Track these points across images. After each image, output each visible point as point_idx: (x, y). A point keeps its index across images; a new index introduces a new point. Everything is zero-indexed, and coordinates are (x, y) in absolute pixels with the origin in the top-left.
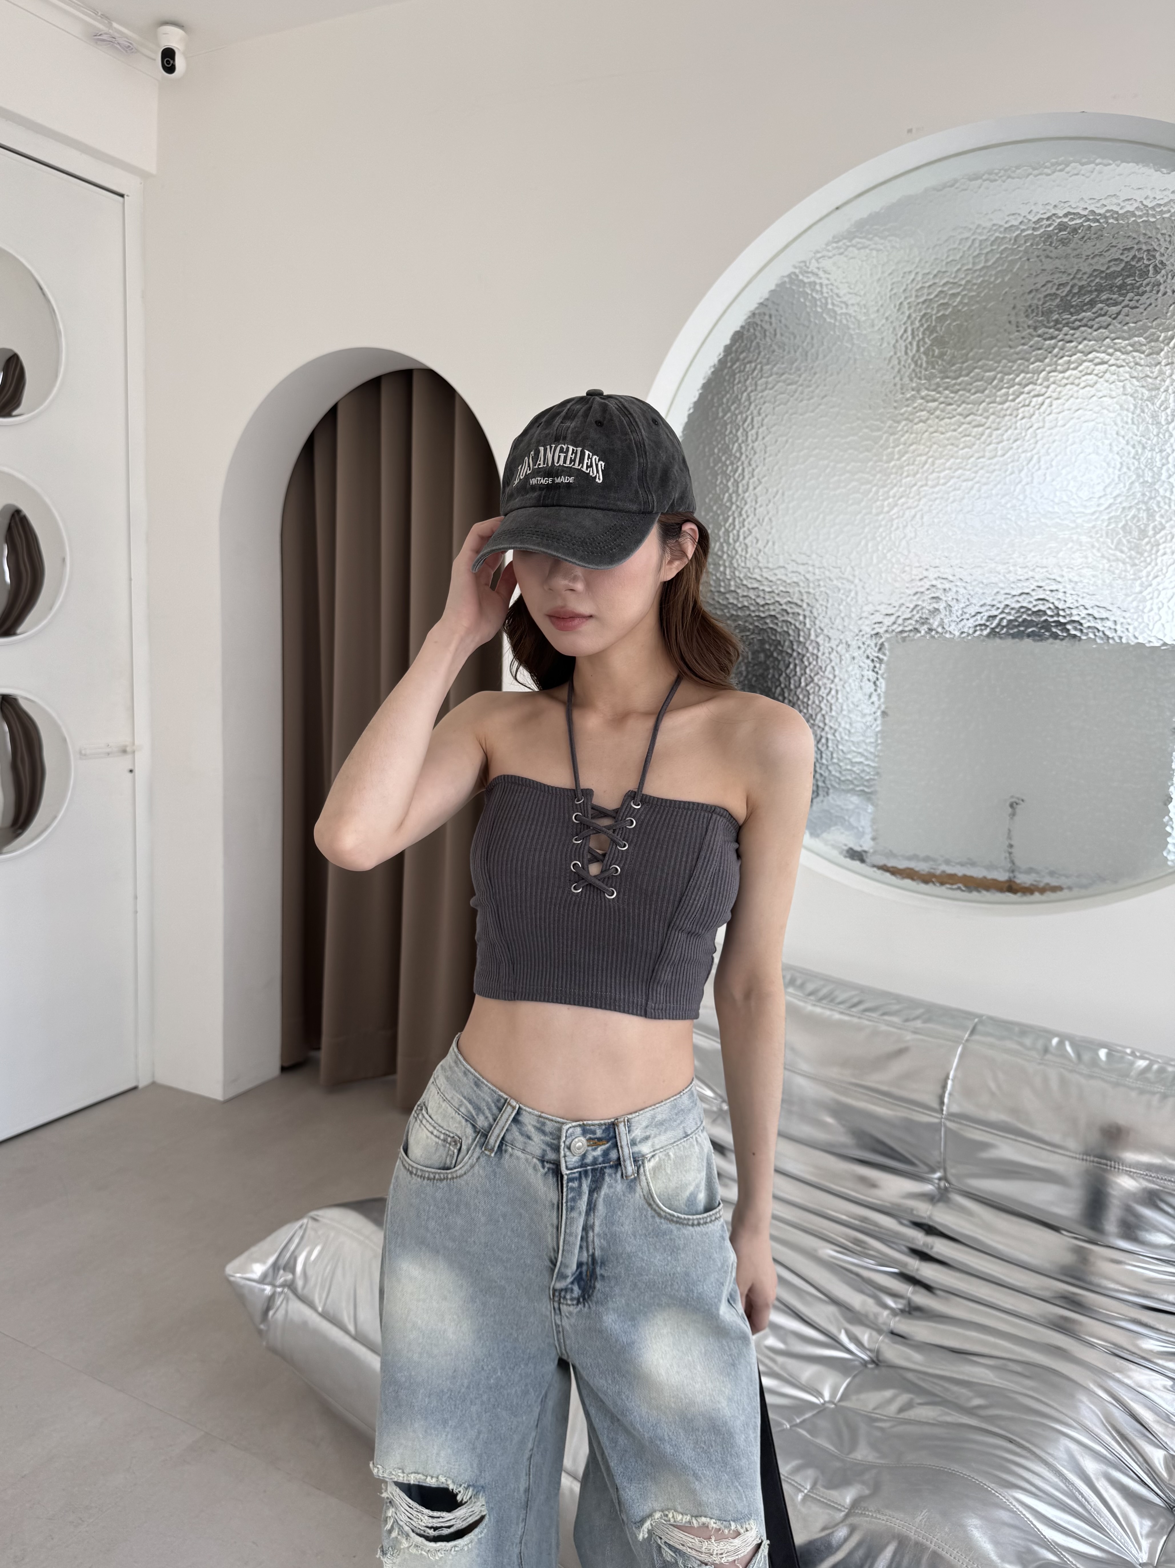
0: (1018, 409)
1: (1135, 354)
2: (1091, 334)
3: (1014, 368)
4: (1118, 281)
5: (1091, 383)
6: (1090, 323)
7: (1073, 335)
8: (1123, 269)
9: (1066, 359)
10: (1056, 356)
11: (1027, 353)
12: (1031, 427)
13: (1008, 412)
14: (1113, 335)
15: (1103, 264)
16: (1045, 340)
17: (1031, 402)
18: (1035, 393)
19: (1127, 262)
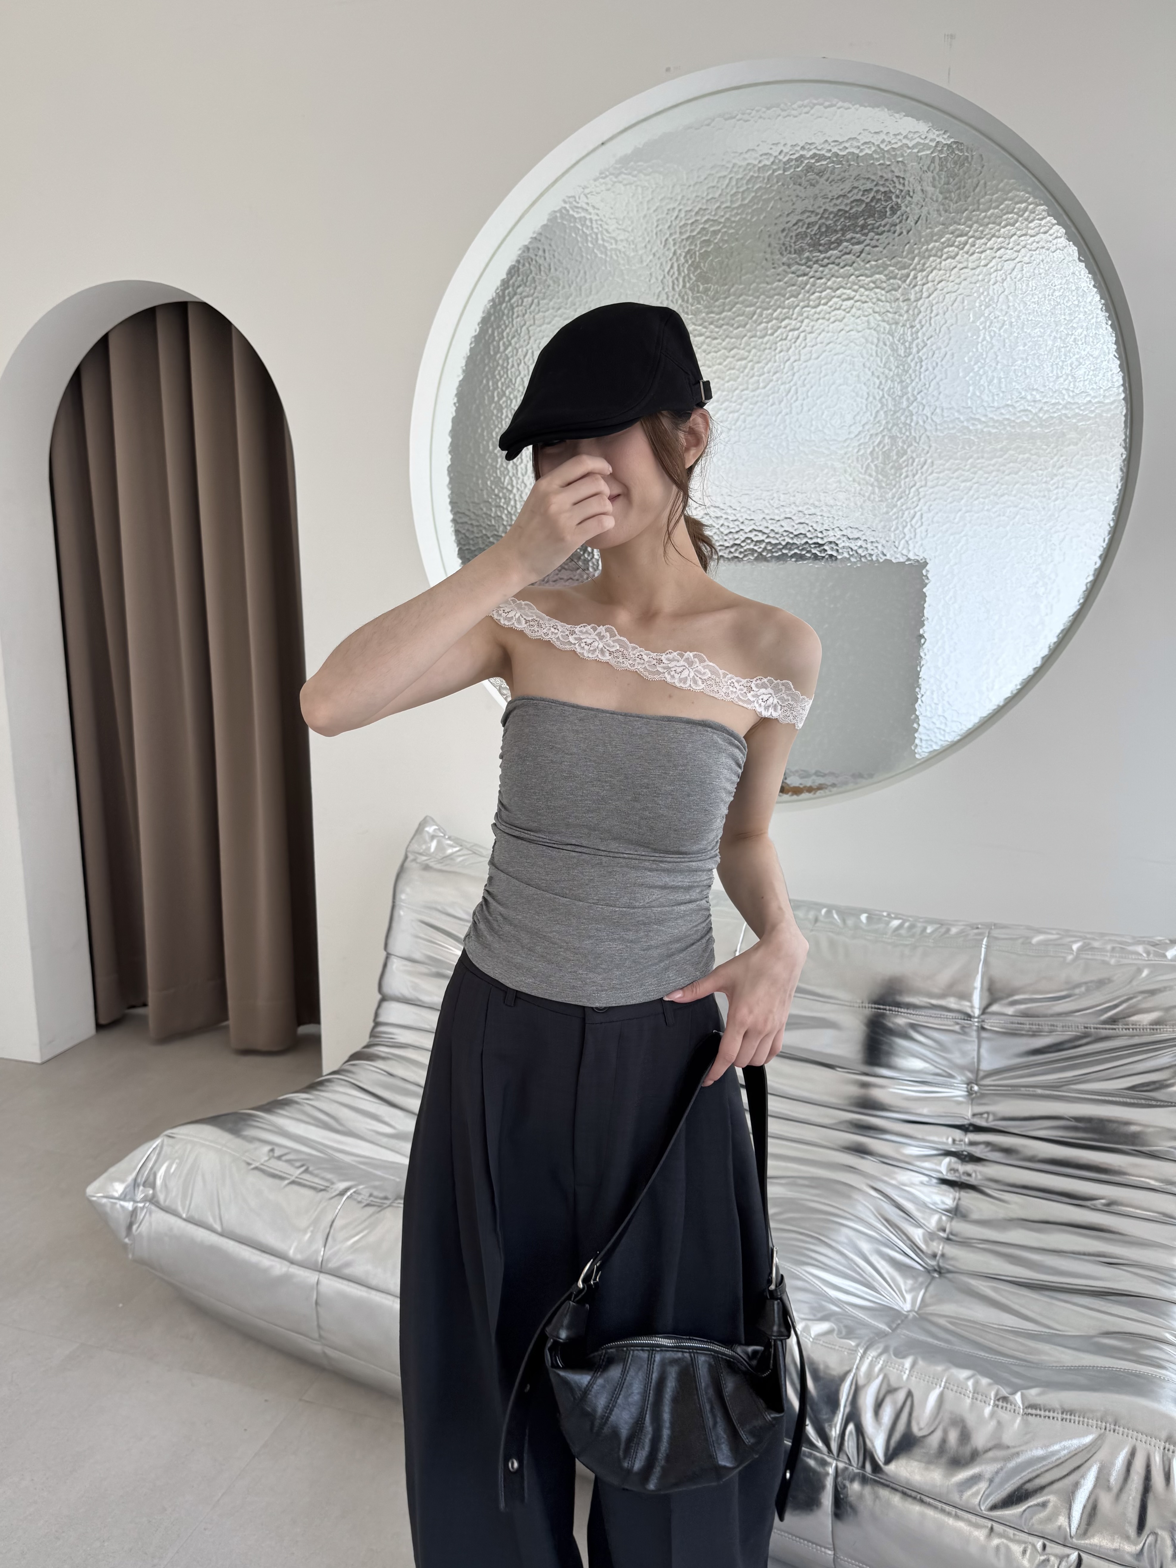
0: (776, 343)
1: (877, 290)
2: (838, 271)
3: (771, 304)
4: (861, 222)
5: (839, 318)
6: (837, 261)
7: (822, 272)
8: (863, 211)
9: (817, 294)
10: (808, 292)
11: (782, 289)
12: (789, 360)
13: (768, 346)
14: (857, 273)
15: (846, 205)
16: (798, 276)
17: (787, 336)
18: (792, 327)
19: (867, 204)
